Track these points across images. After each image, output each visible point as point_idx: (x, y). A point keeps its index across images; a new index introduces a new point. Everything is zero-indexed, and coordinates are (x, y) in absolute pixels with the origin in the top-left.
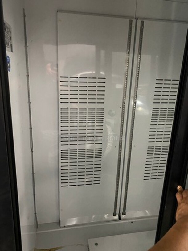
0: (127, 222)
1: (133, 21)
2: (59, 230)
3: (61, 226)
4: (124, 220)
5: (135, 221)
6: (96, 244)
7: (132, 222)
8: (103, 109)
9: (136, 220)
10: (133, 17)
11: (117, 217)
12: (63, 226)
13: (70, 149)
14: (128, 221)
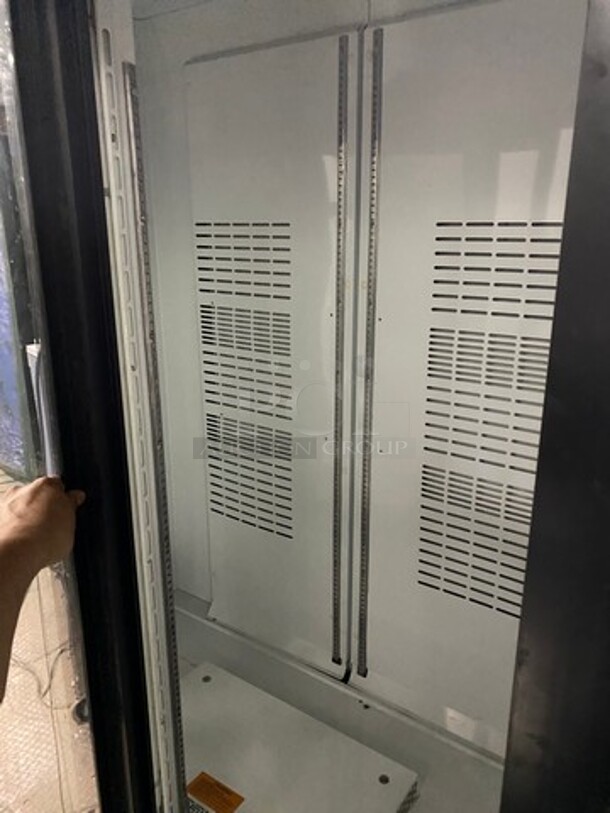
0: (356, 699)
1: (350, 40)
2: (199, 619)
3: (209, 614)
4: (353, 687)
5: (381, 712)
6: (207, 679)
7: (366, 707)
8: (288, 315)
9: (386, 710)
10: (347, 28)
11: (340, 671)
12: (213, 616)
13: (225, 416)
14: (360, 698)
